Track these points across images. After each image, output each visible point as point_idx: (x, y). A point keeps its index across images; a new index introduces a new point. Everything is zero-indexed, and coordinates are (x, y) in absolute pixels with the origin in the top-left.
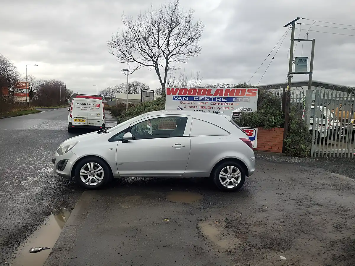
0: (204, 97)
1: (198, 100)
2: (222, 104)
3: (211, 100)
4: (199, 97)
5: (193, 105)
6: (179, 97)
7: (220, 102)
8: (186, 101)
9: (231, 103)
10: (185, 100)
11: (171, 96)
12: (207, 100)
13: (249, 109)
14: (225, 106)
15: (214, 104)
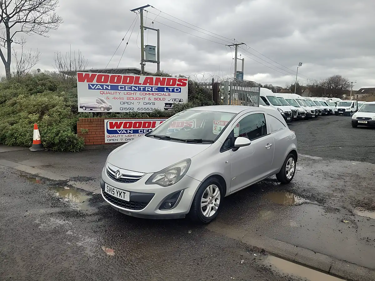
0: (132, 86)
1: (124, 89)
2: (153, 94)
3: (139, 90)
4: (125, 86)
5: (117, 96)
6: (97, 85)
7: (151, 93)
8: (108, 91)
9: (162, 93)
10: (106, 89)
11: (86, 84)
12: (135, 90)
13: (180, 99)
14: (157, 97)
15: (144, 94)
